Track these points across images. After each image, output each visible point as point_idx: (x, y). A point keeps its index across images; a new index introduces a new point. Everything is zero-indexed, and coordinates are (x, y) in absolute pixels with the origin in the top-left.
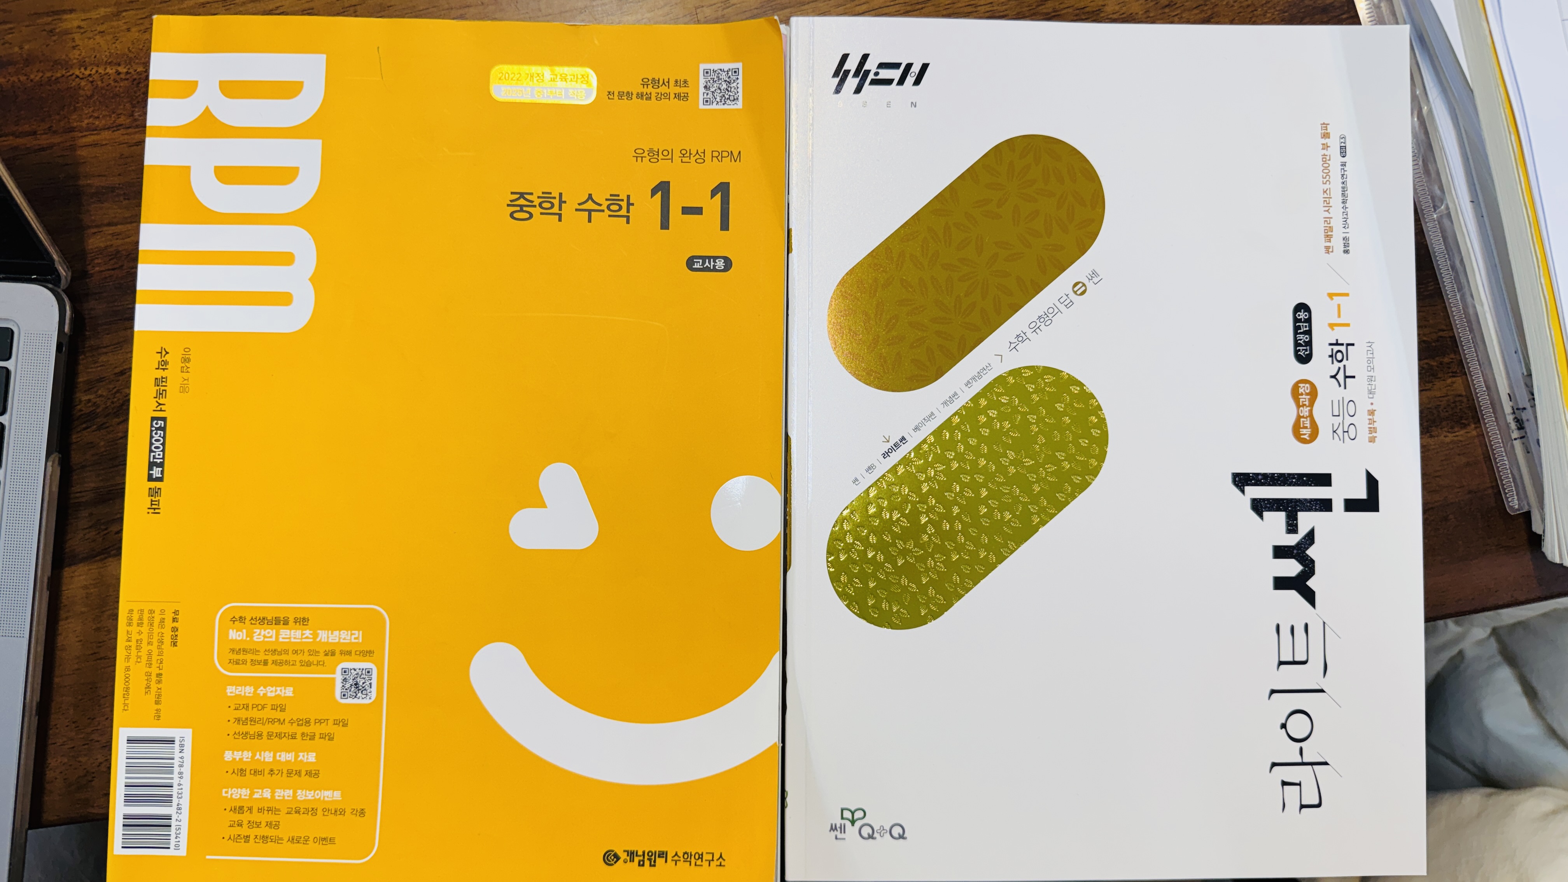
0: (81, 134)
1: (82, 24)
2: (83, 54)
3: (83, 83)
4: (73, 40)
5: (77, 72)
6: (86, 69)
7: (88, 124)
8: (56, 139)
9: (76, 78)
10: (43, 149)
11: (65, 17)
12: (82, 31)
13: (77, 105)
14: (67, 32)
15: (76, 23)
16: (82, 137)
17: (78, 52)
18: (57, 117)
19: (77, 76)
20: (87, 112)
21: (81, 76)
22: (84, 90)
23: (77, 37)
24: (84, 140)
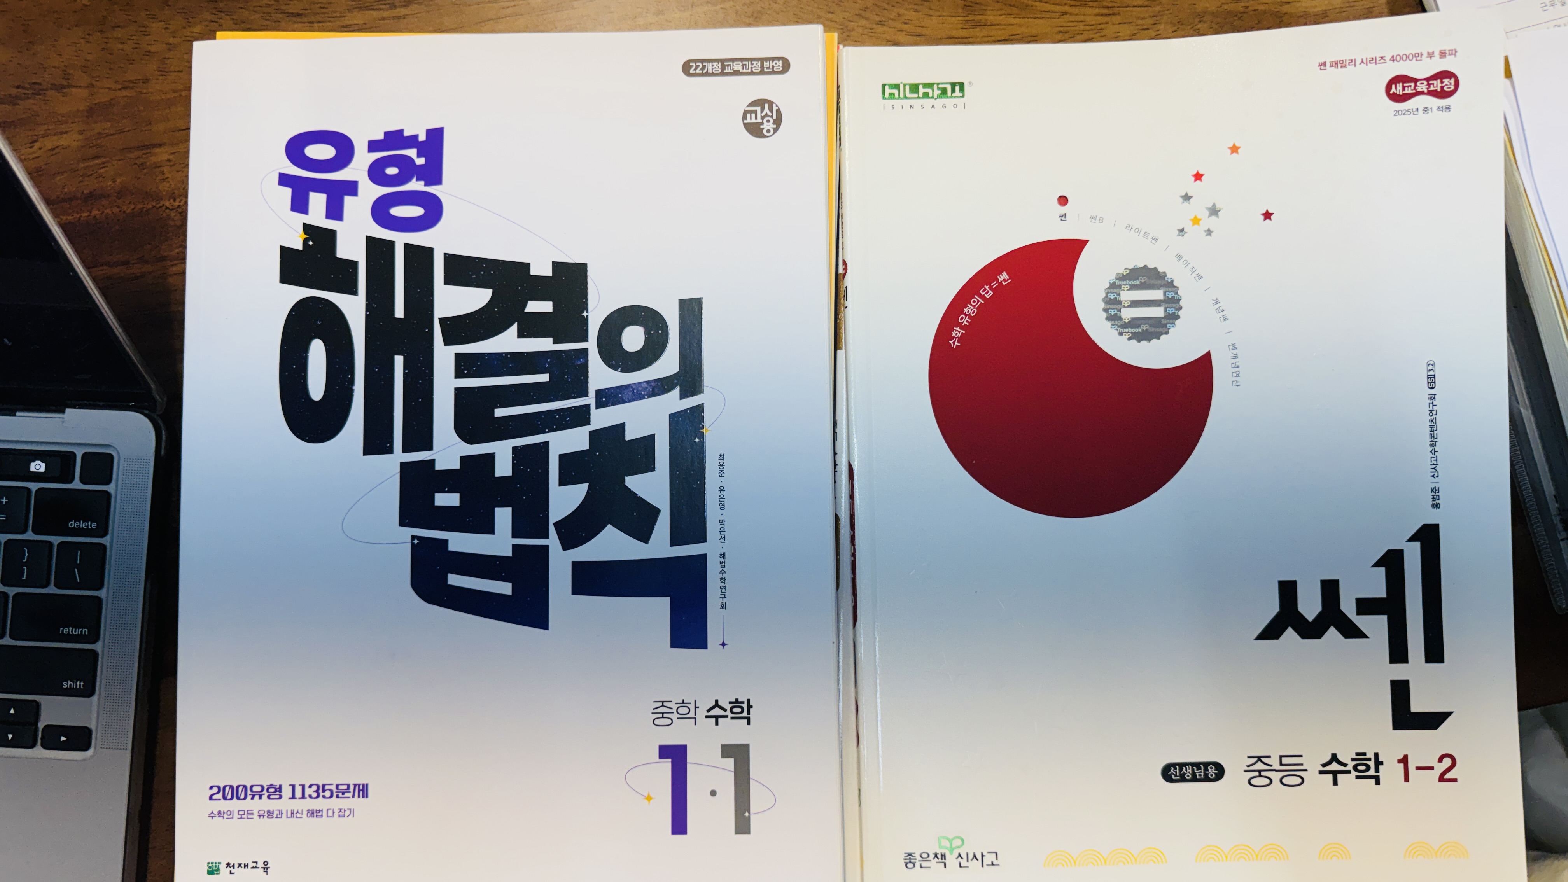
0: (172, 263)
1: (171, 157)
2: (173, 186)
3: (173, 214)
4: (163, 173)
5: (167, 204)
6: (175, 200)
7: (178, 253)
8: (148, 268)
9: (166, 209)
10: (136, 278)
11: (157, 150)
12: (171, 163)
13: (168, 235)
14: (157, 166)
15: (165, 157)
16: (172, 265)
17: (168, 185)
18: (149, 247)
19: (167, 208)
20: (176, 242)
21: (171, 208)
22: (173, 220)
23: (166, 169)
24: (174, 269)
